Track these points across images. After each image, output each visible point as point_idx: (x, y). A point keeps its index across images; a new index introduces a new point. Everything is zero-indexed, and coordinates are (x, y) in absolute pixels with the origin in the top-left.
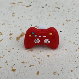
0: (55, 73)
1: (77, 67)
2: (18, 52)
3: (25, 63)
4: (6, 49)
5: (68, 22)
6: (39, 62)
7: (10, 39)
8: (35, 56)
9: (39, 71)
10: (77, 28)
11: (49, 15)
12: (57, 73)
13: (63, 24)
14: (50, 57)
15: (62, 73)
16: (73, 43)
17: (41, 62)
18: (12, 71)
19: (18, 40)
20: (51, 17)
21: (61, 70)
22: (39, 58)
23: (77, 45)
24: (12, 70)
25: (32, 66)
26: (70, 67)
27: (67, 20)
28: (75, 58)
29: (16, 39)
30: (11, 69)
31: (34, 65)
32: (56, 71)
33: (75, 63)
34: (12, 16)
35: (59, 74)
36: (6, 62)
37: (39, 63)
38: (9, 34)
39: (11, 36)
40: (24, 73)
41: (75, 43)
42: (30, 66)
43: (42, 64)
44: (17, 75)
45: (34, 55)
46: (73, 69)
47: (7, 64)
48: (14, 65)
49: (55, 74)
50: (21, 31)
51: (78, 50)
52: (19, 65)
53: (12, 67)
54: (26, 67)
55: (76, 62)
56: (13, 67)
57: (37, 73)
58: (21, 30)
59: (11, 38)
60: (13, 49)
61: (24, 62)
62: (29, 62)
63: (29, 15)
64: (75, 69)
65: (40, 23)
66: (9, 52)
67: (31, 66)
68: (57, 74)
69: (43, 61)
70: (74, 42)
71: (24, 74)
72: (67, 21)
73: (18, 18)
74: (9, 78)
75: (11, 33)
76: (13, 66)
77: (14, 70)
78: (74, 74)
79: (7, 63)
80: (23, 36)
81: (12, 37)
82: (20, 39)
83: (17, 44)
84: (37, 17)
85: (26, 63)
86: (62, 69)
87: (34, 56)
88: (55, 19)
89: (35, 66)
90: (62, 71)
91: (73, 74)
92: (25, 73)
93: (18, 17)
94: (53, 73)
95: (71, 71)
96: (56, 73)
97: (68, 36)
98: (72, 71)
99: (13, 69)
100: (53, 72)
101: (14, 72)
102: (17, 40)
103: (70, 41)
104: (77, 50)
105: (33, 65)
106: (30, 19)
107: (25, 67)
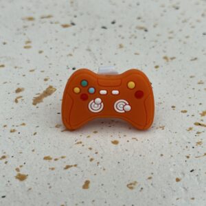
0: (132, 186)
1: (192, 171)
2: (35, 134)
3: (53, 160)
4: (5, 126)
5: (168, 61)
6: (91, 157)
7: (16, 101)
8: (81, 143)
9: (90, 180)
10: (191, 77)
11: (121, 46)
12: (137, 185)
13: (157, 67)
14: (119, 144)
15: (150, 185)
16: (182, 112)
17: (95, 156)
18: (18, 181)
19: (38, 105)
20: (125, 51)
21: (150, 178)
22: (90, 149)
23: (193, 116)
24: (17, 177)
25: (72, 166)
26: (172, 170)
27: (165, 58)
28: (187, 147)
29: (32, 101)
30: (16, 173)
31: (75, 166)
32: (135, 180)
33: (187, 159)
34: (25, 47)
35: (142, 189)
36: (4, 157)
37: (91, 160)
38: (15, 89)
39: (20, 94)
40: (49, 184)
41: (185, 112)
42: (65, 167)
43: (98, 163)
44: (30, 189)
45: (78, 141)
46: (180, 176)
47: (6, 163)
48: (22, 164)
49: (131, 188)
50: (46, 82)
51: (193, 129)
52: (36, 165)
53: (17, 170)
54: (54, 171)
55: (188, 157)
56: (20, 168)
57: (83, 183)
58: (46, 80)
59: (19, 100)
60: (24, 124)
61: (51, 157)
62: (63, 157)
63: (68, 46)
64: (187, 176)
65: (95, 63)
66: (11, 132)
67: (68, 167)
68: (137, 189)
69: (101, 155)
70: (184, 110)
71: (50, 187)
72: (165, 60)
73: (41, 52)
74: (8, 196)
75: (20, 86)
76: (21, 166)
77: (22, 178)
78: (184, 188)
79: (4, 160)
80: (50, 94)
81: (21, 97)
82: (42, 101)
83: (33, 114)
84: (89, 50)
85: (56, 160)
86: (151, 176)
87: (78, 143)
88: (136, 54)
89: (79, 167)
90: (150, 181)
91: (180, 188)
92: (52, 184)
93: (41, 50)
94: (128, 186)
95: (174, 180)
96: (134, 184)
97: (168, 94)
98: (178, 180)
99: (19, 175)
100: (128, 183)
101: (22, 183)
102: (34, 104)
103: (173, 107)
104: (191, 129)
105: (74, 164)
106: (71, 55)
107: (53, 169)
